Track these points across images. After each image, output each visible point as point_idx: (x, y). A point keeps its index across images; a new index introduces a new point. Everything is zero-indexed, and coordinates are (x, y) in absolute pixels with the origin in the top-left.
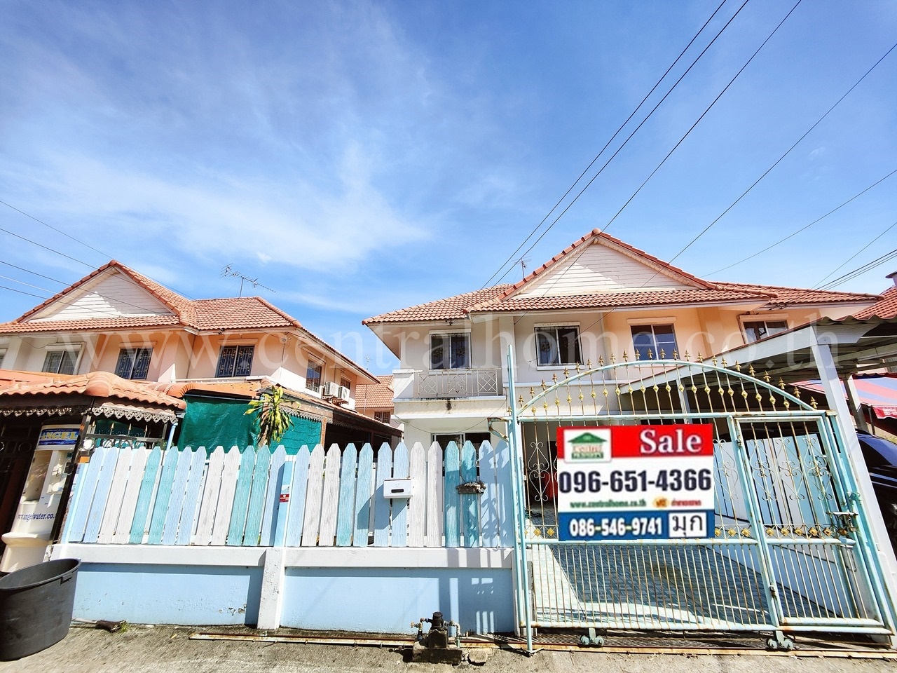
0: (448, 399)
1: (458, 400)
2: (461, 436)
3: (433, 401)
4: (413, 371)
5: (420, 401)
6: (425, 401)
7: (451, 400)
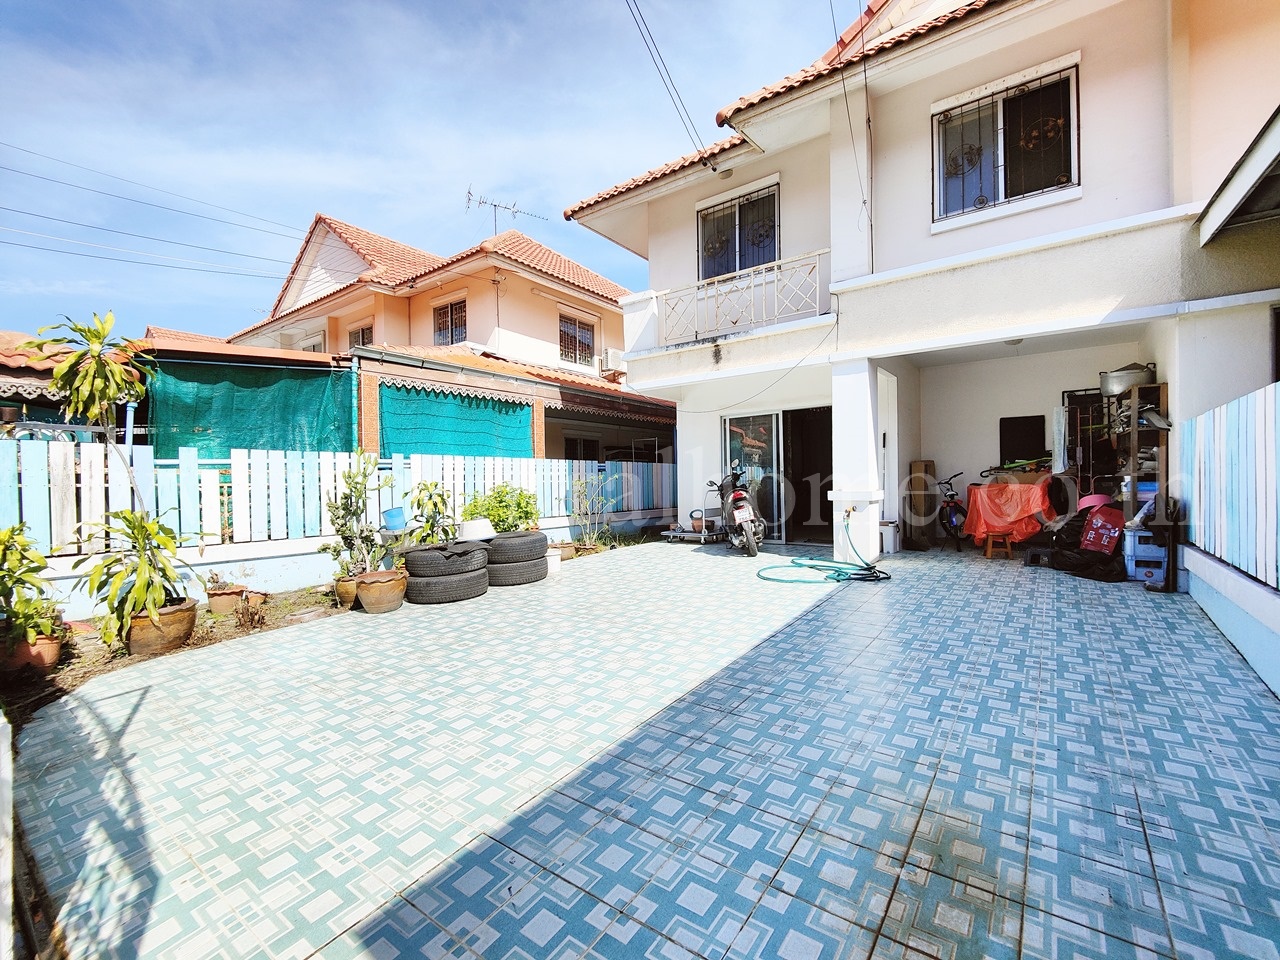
0: (714, 340)
1: (732, 339)
2: (774, 418)
3: (686, 348)
4: (653, 294)
5: (664, 352)
6: (673, 351)
7: (719, 342)
